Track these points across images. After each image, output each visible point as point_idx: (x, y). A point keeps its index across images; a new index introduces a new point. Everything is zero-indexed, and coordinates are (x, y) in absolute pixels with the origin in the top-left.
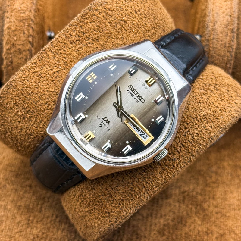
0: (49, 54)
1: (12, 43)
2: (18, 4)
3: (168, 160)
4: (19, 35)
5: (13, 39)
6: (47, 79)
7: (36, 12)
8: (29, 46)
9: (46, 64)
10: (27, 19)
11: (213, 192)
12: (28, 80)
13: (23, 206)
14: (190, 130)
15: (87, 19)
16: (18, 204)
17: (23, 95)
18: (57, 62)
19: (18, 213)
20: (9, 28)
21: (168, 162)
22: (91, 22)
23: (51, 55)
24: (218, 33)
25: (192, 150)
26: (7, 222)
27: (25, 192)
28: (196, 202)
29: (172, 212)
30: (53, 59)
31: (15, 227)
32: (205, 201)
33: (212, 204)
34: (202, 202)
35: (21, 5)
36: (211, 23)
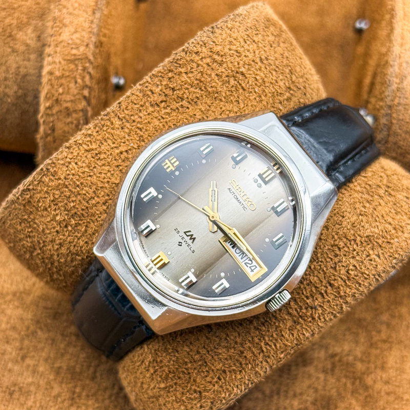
0: (114, 122)
1: (55, 98)
2: (68, 34)
3: (304, 308)
4: (68, 86)
5: (57, 91)
6: (108, 163)
7: (96, 47)
8: (83, 104)
9: (108, 138)
10: (82, 59)
11: (382, 358)
12: (76, 163)
13: (65, 368)
14: (344, 259)
15: (180, 67)
16: (57, 365)
17: (67, 187)
18: (126, 136)
19: (55, 379)
20: (51, 73)
21: (304, 311)
22: (186, 73)
23: (117, 123)
24: (407, 96)
25: (345, 293)
26: (37, 395)
27: (69, 344)
28: (354, 373)
29: (314, 388)
30: (120, 130)
31: (51, 404)
32: (368, 372)
33: (379, 378)
34: (364, 374)
35: (72, 34)
36: (397, 78)
